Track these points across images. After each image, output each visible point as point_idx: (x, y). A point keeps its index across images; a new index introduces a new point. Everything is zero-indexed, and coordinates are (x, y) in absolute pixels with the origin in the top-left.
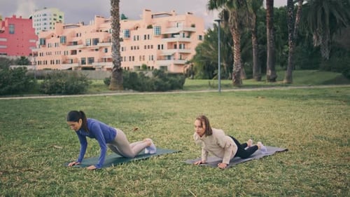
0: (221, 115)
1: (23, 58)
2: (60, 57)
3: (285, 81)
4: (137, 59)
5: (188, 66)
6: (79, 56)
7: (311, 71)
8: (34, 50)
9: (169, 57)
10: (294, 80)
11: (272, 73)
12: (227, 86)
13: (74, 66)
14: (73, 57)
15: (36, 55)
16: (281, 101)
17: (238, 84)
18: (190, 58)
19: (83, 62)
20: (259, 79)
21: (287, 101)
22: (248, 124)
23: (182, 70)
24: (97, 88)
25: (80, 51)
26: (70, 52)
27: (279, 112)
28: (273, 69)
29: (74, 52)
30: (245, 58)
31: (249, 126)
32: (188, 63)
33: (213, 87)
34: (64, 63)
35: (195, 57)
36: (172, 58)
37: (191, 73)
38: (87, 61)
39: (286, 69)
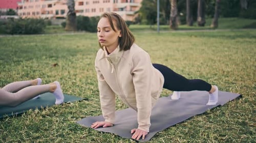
0: (157, 51)
1: (11, 10)
2: (39, 10)
3: (212, 26)
4: (97, 10)
5: (136, 15)
6: (54, 9)
7: (232, 19)
8: (19, 5)
9: (122, 9)
10: (220, 25)
11: (202, 20)
12: (165, 29)
13: (50, 16)
14: (50, 9)
15: (21, 8)
16: (212, 40)
17: (174, 27)
18: (137, 9)
19: (57, 13)
20: (191, 25)
21: (218, 40)
22: (184, 60)
23: (131, 19)
24: (56, 30)
25: (55, 5)
26: (47, 6)
27: (213, 48)
28: (203, 17)
29: (50, 6)
30: (180, 8)
31: (185, 62)
32: (136, 13)
33: (154, 29)
34: (43, 13)
35: (141, 8)
36: (124, 9)
37: (138, 21)
38: (60, 12)
39: (213, 17)
